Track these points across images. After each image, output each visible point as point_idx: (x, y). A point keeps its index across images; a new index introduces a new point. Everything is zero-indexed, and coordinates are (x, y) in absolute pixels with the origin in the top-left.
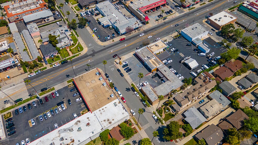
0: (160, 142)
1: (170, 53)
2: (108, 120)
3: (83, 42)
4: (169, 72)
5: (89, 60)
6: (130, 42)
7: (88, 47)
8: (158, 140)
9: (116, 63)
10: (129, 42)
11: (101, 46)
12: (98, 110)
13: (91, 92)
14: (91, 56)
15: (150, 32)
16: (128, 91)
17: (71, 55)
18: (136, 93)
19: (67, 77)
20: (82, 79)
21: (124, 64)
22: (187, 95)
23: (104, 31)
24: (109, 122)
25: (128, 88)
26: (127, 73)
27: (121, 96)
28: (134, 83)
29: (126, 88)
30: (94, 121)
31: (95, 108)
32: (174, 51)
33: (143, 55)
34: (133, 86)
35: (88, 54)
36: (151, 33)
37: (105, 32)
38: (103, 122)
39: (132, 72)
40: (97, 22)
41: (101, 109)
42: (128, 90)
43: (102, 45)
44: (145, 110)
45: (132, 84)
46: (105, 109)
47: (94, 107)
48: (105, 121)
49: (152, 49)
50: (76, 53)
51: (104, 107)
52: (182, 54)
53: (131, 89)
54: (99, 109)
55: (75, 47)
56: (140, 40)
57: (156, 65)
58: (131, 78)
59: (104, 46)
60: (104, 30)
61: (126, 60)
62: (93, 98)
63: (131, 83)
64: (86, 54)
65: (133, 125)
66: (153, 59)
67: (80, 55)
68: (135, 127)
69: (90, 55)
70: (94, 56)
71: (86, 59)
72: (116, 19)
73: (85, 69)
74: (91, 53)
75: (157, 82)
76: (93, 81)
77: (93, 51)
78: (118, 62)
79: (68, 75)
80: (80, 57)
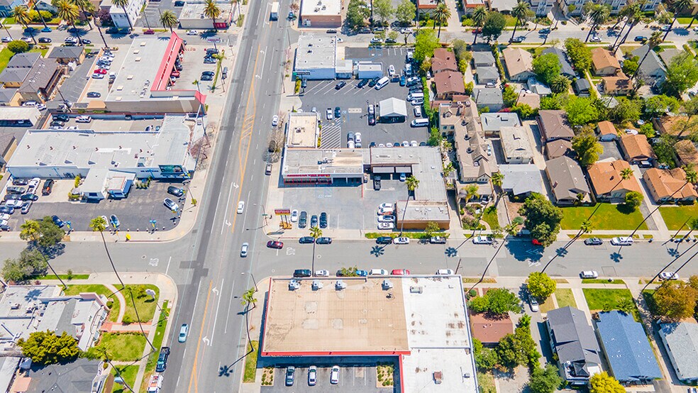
0: (539, 264)
1: (333, 124)
2: (451, 326)
4: (391, 152)
5: (214, 290)
6: (232, 172)
7: (160, 269)
8: (533, 264)
10: (230, 173)
11: (184, 239)
12: (410, 337)
13: (341, 327)
14: (202, 278)
15: (239, 119)
16: (382, 254)
17: (151, 329)
18: (397, 240)
19: (228, 375)
20: (282, 331)
21: (295, 219)
23: (137, 204)
24: (456, 326)
25: (372, 250)
26: (328, 227)
27: (386, 273)
28: (367, 232)
29: (372, 253)
30: (434, 358)
31: (400, 340)
32: (337, 116)
34: (372, 236)
35: (188, 281)
36: (243, 120)
37: (143, 204)
38: (451, 339)
39: (334, 219)
40: (79, 202)
41: (409, 328)
42: (377, 251)
43: (183, 234)
44: (453, 249)
45: (368, 235)
46: (416, 319)
47: (395, 340)
48: (448, 334)
49: (301, 142)
50: (153, 311)
51: (409, 320)
53: (380, 246)
54: (408, 332)
55: (126, 305)
56: (245, 150)
57: (356, 162)
58: (347, 228)
59: (194, 231)
60: (132, 203)
62: (365, 332)
63: (363, 236)
64: (180, 288)
65: (477, 289)
66: (334, 156)
67: (169, 306)
68: (483, 289)
69: (196, 278)
70: (209, 273)
71: (200, 295)
72: (129, 153)
73: (238, 314)
74: (189, 273)
75: (394, 189)
76: (308, 308)
77: (184, 265)
78: (278, 229)
79: (221, 369)
80: (177, 309)
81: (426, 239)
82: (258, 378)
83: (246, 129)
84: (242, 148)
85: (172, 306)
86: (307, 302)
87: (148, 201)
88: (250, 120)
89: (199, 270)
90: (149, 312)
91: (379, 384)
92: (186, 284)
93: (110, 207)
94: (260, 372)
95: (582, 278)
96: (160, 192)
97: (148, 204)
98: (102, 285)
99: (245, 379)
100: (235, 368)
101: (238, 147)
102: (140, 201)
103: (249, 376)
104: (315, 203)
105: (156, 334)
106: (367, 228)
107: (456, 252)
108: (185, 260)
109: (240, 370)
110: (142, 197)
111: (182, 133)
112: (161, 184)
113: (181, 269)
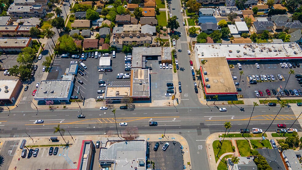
2: (213, 47)
4: (135, 61)
5: (210, 119)
6: (142, 123)
7: (204, 144)
8: (181, 34)
9: (179, 100)
11: (185, 137)
12: (220, 56)
13: (221, 73)
14: (205, 125)
17: (233, 140)
18: (177, 64)
19: (243, 109)
21: (170, 94)
22: (142, 37)
29: (183, 71)
30: (225, 52)
31: (222, 59)
33: (143, 89)
35: (207, 130)
37: (165, 162)
38: (218, 48)
42: (182, 69)
43: (182, 138)
45: (175, 72)
46: (213, 55)
48: (216, 48)
49: (126, 92)
50: (226, 141)
51: (214, 57)
52: (100, 76)
53: (179, 69)
54: (218, 57)
55: (225, 152)
57: (141, 72)
58: (172, 78)
59: (180, 133)
61: (164, 99)
62: (220, 67)
63: (175, 73)
64: (211, 133)
69: (206, 127)
70: (202, 122)
71: (213, 124)
73: (218, 109)
74: (203, 131)
75: (151, 65)
76: (216, 82)
77: (200, 133)
78: (175, 101)
79: (242, 111)
80: (222, 132)
81: (175, 56)
82: (241, 99)
83: (109, 121)
85: (221, 134)
87: (163, 160)
88: (102, 120)
89: (202, 126)
91: (233, 68)
92: (209, 131)
94: (239, 99)
96: (156, 155)
97: (165, 159)
98: (218, 168)
99: (243, 104)
100: (240, 107)
102: (163, 164)
103: (242, 102)
104: (160, 89)
105: (235, 137)
106: (172, 72)
107: (180, 50)
108: (197, 134)
109: (240, 106)
110: (160, 164)
111: (117, 147)
112: (150, 156)
113: (202, 134)
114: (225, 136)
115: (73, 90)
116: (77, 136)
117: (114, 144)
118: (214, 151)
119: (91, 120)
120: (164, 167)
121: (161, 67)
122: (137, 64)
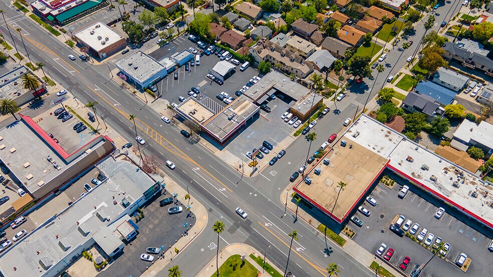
0: (371, 89)
2: (387, 136)
3: (208, 269)
5: (266, 225)
6: (184, 164)
7: (222, 246)
8: (369, 91)
9: (256, 172)
11: (210, 219)
12: (381, 154)
13: (352, 178)
14: (251, 226)
18: (311, 126)
19: (332, 252)
22: (297, 62)
23: (151, 230)
24: (388, 134)
25: (306, 139)
26: (274, 146)
28: (293, 134)
29: (308, 141)
30: (398, 154)
31: (379, 159)
34: (297, 134)
35: (246, 235)
37: (155, 226)
38: (394, 141)
40: (108, 266)
41: (375, 151)
43: (206, 218)
44: (336, 110)
45: (295, 135)
46: (372, 146)
47: (378, 161)
48: (390, 140)
49: (203, 117)
50: (252, 267)
51: (371, 149)
52: (202, 82)
54: (377, 154)
56: (172, 148)
57: (247, 105)
58: (282, 140)
59: (210, 210)
60: (147, 232)
61: (240, 157)
62: (363, 170)
64: (247, 242)
66: (232, 110)
67: (256, 255)
69: (249, 230)
70: (252, 221)
72: (106, 206)
73: (294, 222)
74: (240, 231)
75: (276, 106)
76: (328, 184)
77: (232, 231)
78: (251, 169)
79: (325, 252)
80: (262, 253)
81: (320, 116)
82: (345, 237)
83: (155, 137)
84: (169, 148)
85: (257, 254)
86: (324, 182)
87: (156, 222)
88: (150, 130)
89: (247, 225)
90: (251, 270)
91: (390, 187)
93: (136, 247)
94: (342, 235)
95: (389, 82)
96: (155, 211)
97: (159, 224)
99: (341, 245)
100: (329, 245)
101: (165, 150)
102: (151, 226)
103: (341, 242)
104: (251, 142)
105: (271, 274)
106: (290, 132)
107: (338, 110)
108: (228, 228)
109: (332, 244)
110: (148, 224)
111: (126, 167)
112: (150, 206)
113: (233, 234)
114: (260, 262)
115: (160, 80)
116: (112, 129)
117: (127, 162)
118: (223, 265)
119: (141, 123)
120: (148, 230)
121: (283, 117)
122: (254, 94)
